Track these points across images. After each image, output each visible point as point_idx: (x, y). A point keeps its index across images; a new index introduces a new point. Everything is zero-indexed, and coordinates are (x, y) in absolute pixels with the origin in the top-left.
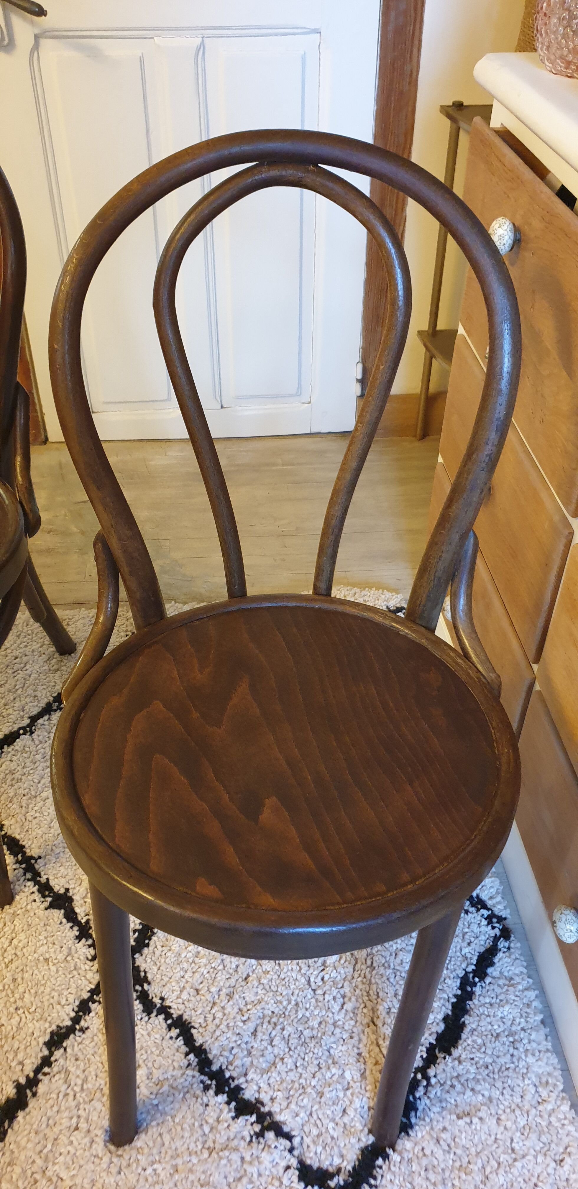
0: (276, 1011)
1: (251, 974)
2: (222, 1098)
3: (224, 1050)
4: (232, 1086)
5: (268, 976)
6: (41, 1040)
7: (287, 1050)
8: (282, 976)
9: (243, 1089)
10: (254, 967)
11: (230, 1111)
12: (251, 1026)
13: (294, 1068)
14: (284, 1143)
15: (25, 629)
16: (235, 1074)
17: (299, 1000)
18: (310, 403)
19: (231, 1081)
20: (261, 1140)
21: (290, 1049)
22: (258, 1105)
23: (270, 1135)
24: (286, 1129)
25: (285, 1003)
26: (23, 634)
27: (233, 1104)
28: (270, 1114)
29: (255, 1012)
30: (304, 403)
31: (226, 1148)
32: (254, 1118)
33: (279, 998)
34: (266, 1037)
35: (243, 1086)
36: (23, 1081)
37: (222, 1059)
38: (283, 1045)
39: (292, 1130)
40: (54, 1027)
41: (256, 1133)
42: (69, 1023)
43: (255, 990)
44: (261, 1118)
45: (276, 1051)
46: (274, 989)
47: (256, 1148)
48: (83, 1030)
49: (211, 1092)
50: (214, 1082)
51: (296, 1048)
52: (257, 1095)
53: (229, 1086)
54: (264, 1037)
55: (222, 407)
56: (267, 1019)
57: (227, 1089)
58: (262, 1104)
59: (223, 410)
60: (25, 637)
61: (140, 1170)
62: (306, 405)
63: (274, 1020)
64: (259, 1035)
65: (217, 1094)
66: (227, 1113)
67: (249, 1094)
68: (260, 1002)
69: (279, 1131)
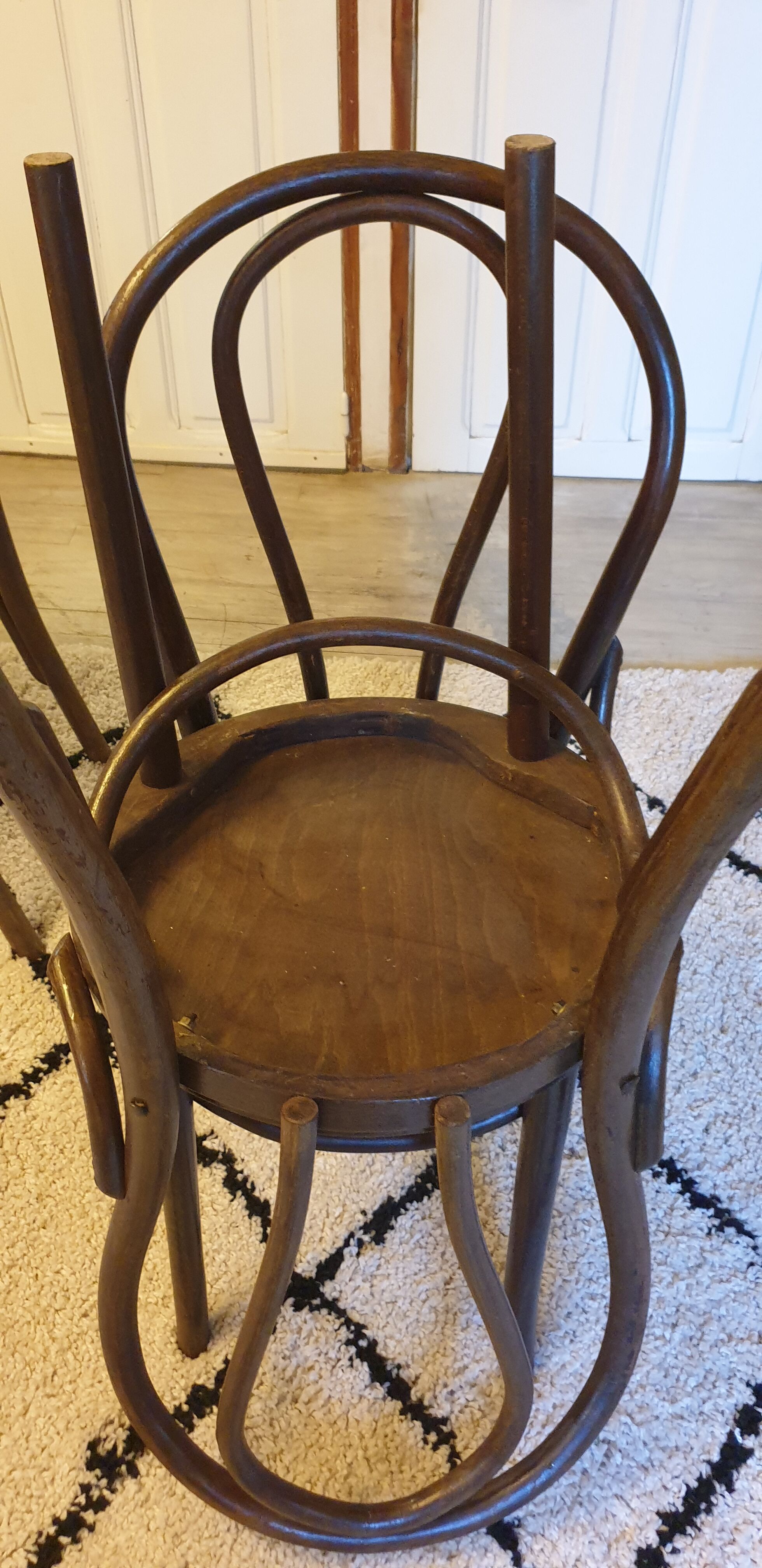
0: (731, 1111)
1: (699, 1070)
2: (676, 1186)
3: (674, 1141)
4: (685, 1178)
5: (719, 1075)
7: (745, 1152)
8: (736, 1077)
9: (696, 1183)
10: (703, 1064)
11: (685, 1201)
12: (703, 1122)
13: (753, 1170)
14: (745, 1240)
15: (408, 681)
16: (689, 1166)
17: (755, 1103)
18: (741, 441)
19: (683, 1173)
20: (721, 1234)
21: (748, 1152)
22: (714, 1201)
23: (731, 1231)
24: (747, 1228)
25: (741, 1105)
26: (405, 685)
27: (688, 1195)
28: (728, 1211)
29: (708, 1110)
30: (734, 442)
31: (683, 1234)
32: (711, 1211)
33: (734, 1099)
34: (720, 1135)
35: (698, 1180)
37: (672, 1150)
38: (740, 1146)
39: (755, 1230)
41: (714, 1226)
43: (705, 1087)
44: (719, 1213)
45: (732, 1151)
46: (728, 1089)
47: (716, 1241)
49: (664, 1179)
50: (665, 1170)
51: (755, 1151)
52: (712, 1192)
53: (681, 1177)
54: (718, 1135)
55: (630, 440)
56: (721, 1118)
57: (679, 1180)
58: (719, 1200)
59: (630, 443)
60: (408, 689)
61: (588, 1240)
62: (735, 444)
63: (729, 1120)
64: (713, 1131)
65: (669, 1182)
66: (683, 1202)
67: (705, 1189)
68: (711, 1100)
69: (740, 1229)
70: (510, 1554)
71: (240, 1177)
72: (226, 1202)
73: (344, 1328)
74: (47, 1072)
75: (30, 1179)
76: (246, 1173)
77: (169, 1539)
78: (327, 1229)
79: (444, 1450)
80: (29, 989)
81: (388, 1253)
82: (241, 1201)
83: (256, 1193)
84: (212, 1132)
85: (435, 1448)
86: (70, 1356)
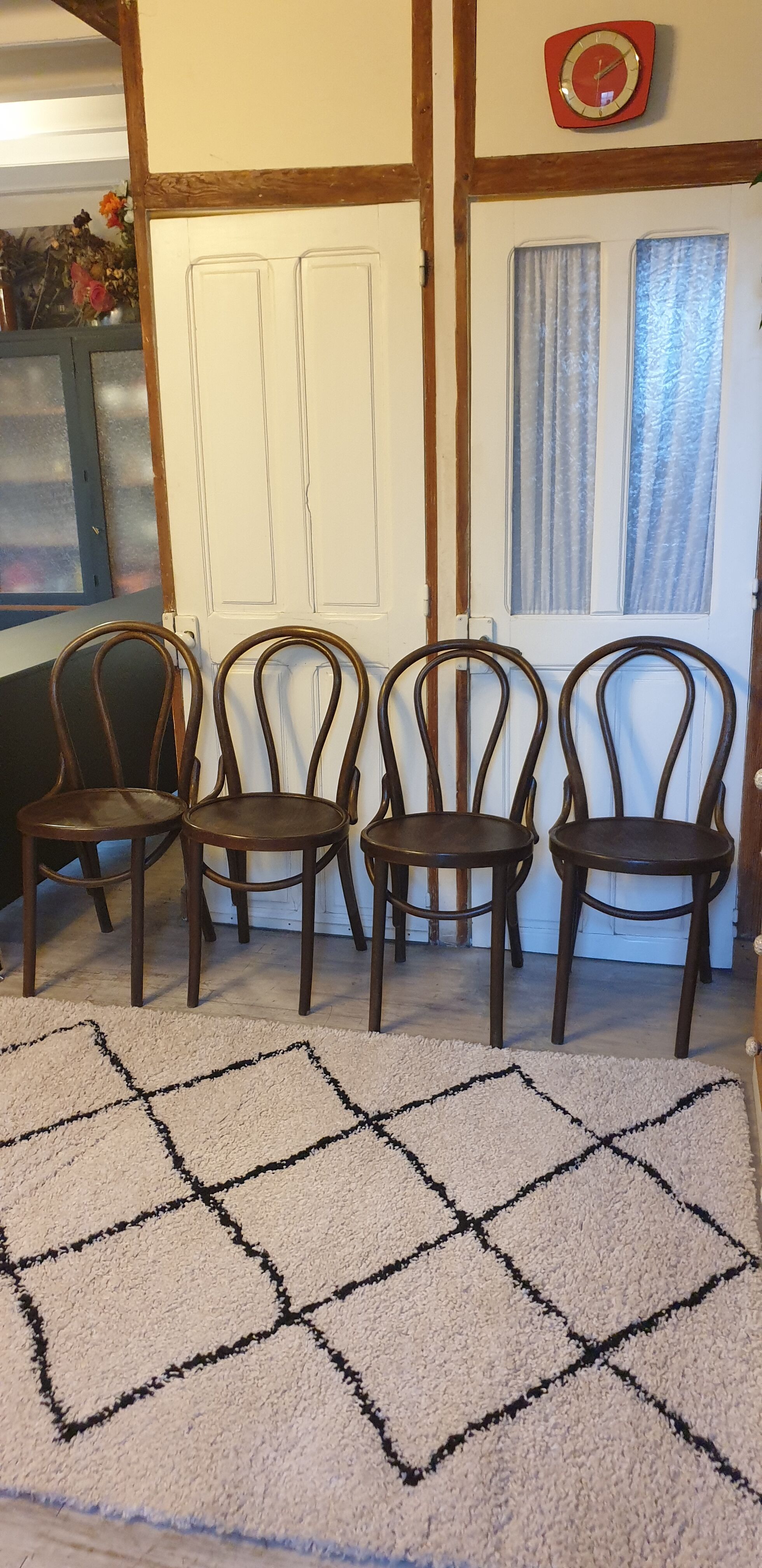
2: (526, 1292)
6: (414, 1246)
9: (540, 1292)
11: (529, 1299)
14: (561, 1320)
19: (533, 1286)
20: (547, 1315)
23: (553, 1314)
24: (564, 1314)
27: (532, 1296)
28: (555, 1306)
32: (544, 1305)
36: (400, 1260)
39: (568, 1315)
40: (423, 1242)
41: (543, 1312)
42: (433, 1243)
44: (549, 1306)
47: (542, 1318)
48: (441, 1248)
50: (522, 1284)
52: (549, 1297)
57: (529, 1289)
58: (551, 1302)
66: (527, 1299)
67: (544, 1295)
69: (559, 1314)
70: (378, 1430)
71: (270, 1264)
72: (259, 1273)
73: (311, 1333)
74: (169, 1210)
75: (151, 1253)
76: (274, 1262)
77: (192, 1403)
78: (314, 1291)
79: (354, 1384)
80: (169, 1172)
81: (346, 1304)
82: (268, 1273)
83: (278, 1272)
84: (259, 1244)
85: (349, 1383)
86: (156, 1327)
